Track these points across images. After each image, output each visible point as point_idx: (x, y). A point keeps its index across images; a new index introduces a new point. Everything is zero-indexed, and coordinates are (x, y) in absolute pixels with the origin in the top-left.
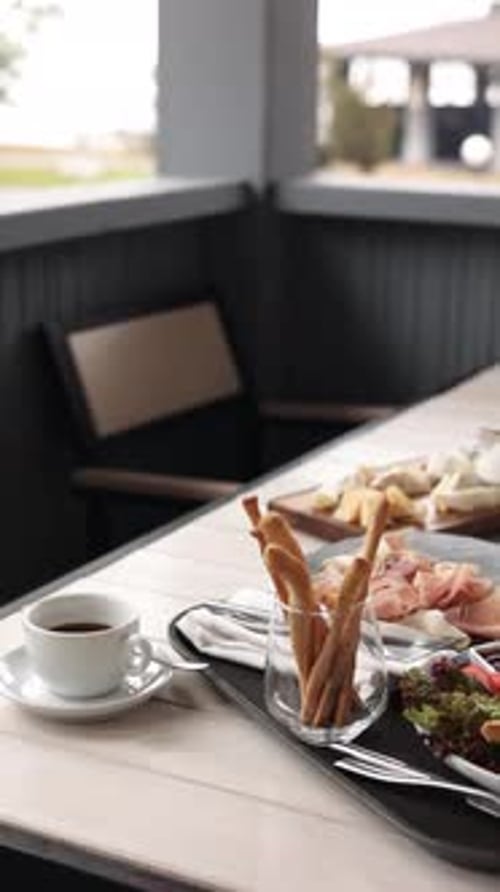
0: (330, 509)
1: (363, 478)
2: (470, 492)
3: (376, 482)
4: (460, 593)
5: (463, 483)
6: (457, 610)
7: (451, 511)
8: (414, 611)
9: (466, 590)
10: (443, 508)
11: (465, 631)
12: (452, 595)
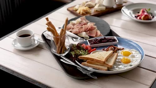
0: (77, 10)
1: (83, 5)
2: (100, 7)
3: (85, 5)
4: (90, 29)
5: (100, 6)
6: (89, 32)
7: (97, 11)
8: (81, 32)
9: (91, 28)
10: (95, 10)
11: (89, 36)
12: (88, 29)
